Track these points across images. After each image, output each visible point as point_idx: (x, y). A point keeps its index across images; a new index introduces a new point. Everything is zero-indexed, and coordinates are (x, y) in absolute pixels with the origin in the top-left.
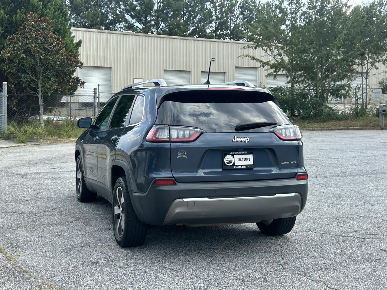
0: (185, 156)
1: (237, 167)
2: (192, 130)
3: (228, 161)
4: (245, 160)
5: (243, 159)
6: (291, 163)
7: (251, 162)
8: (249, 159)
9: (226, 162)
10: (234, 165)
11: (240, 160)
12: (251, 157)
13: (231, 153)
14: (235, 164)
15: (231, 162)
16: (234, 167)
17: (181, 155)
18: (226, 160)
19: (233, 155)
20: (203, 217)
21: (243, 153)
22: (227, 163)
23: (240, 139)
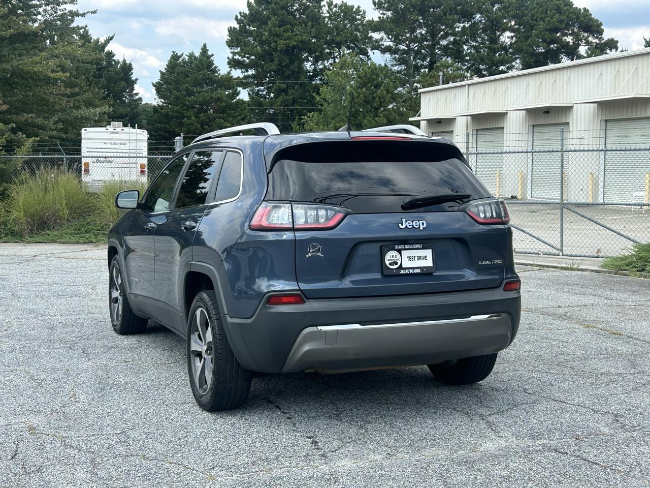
2: (331, 209)
20: (350, 357)
23: (411, 224)
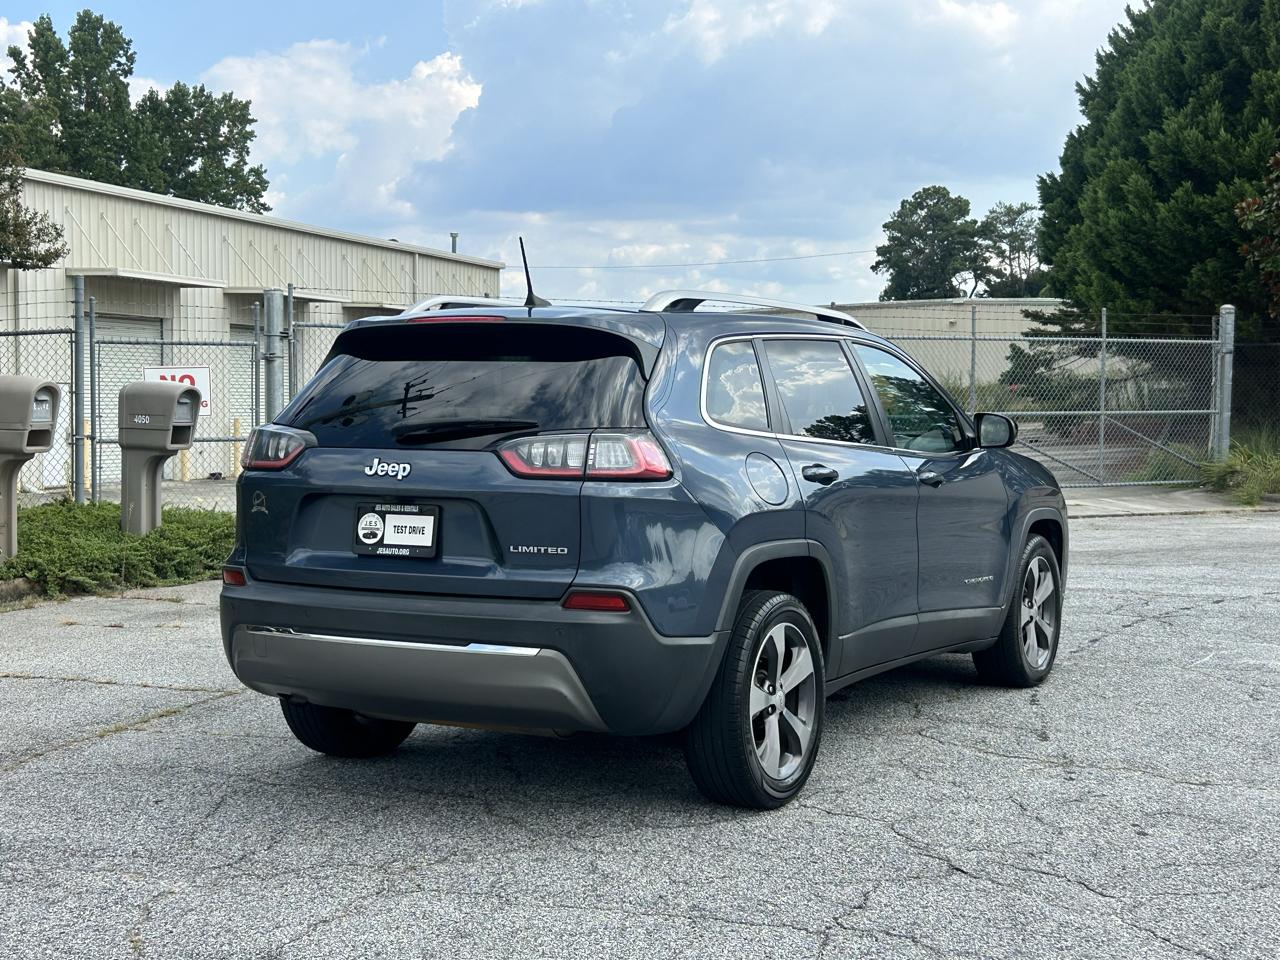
0: (264, 509)
1: (387, 552)
3: (366, 531)
4: (413, 530)
5: (408, 529)
6: (546, 550)
7: (426, 540)
8: (422, 531)
9: (361, 533)
10: (381, 543)
11: (399, 529)
12: (428, 522)
13: (378, 508)
14: (385, 542)
15: (375, 535)
16: (381, 551)
17: (258, 505)
18: (363, 529)
19: (383, 515)
21: (408, 508)
22: (365, 536)
